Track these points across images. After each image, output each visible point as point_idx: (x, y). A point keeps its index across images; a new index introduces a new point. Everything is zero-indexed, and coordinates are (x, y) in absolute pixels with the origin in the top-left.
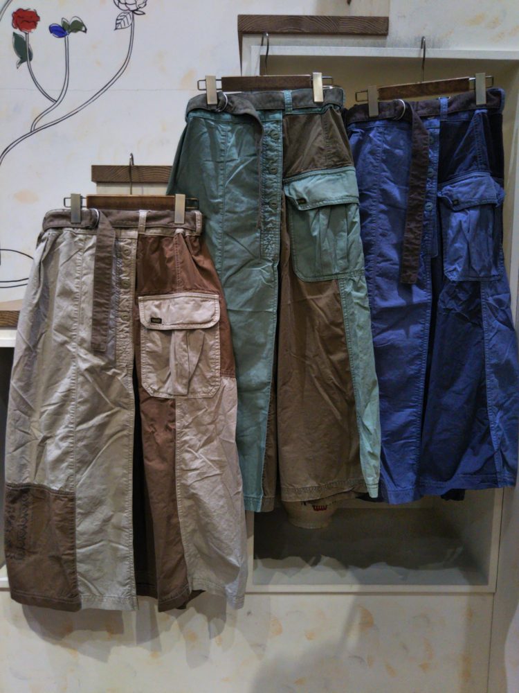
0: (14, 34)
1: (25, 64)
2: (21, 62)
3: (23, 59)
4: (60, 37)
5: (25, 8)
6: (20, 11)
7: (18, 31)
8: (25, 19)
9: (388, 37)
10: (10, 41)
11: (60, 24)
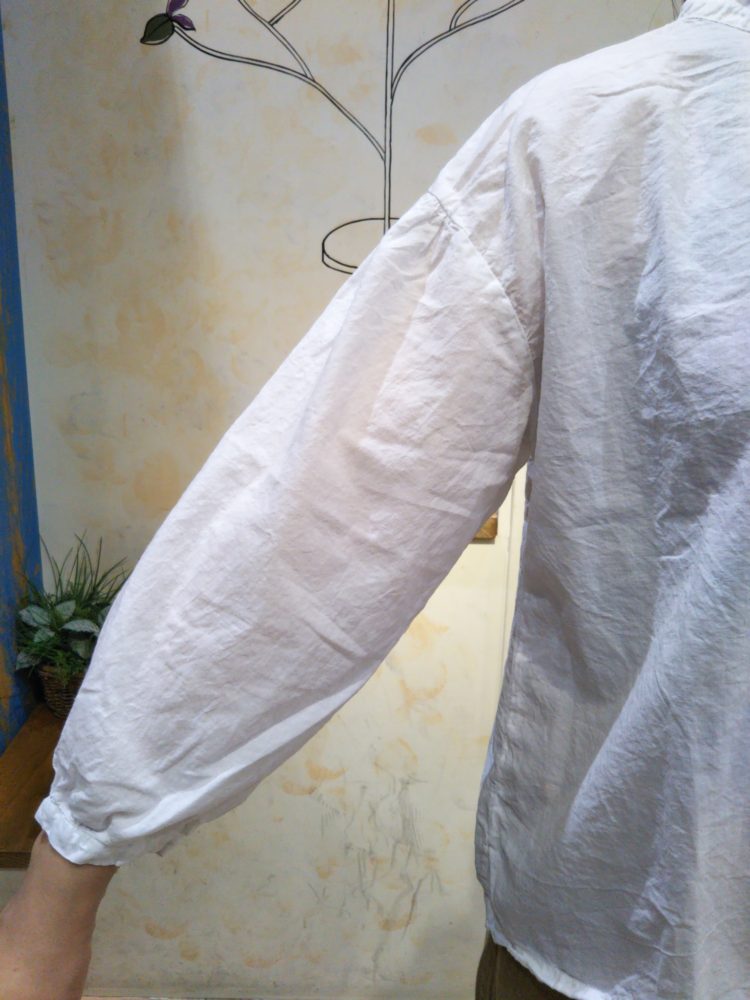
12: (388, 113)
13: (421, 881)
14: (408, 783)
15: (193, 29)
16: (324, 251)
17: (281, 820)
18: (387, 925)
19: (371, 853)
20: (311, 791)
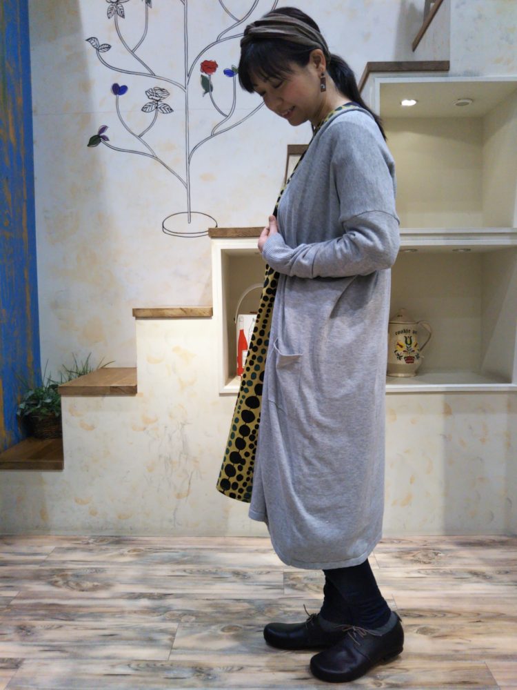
0: (202, 76)
1: (208, 94)
2: (206, 92)
3: (207, 91)
4: (231, 76)
5: (209, 60)
6: (206, 61)
7: (204, 74)
8: (209, 67)
9: (450, 72)
10: (199, 80)
11: (230, 68)
12: (188, 170)
13: (192, 473)
14: (183, 425)
15: (108, 140)
16: (163, 227)
17: (132, 443)
18: (179, 496)
19: (170, 458)
20: (145, 429)
